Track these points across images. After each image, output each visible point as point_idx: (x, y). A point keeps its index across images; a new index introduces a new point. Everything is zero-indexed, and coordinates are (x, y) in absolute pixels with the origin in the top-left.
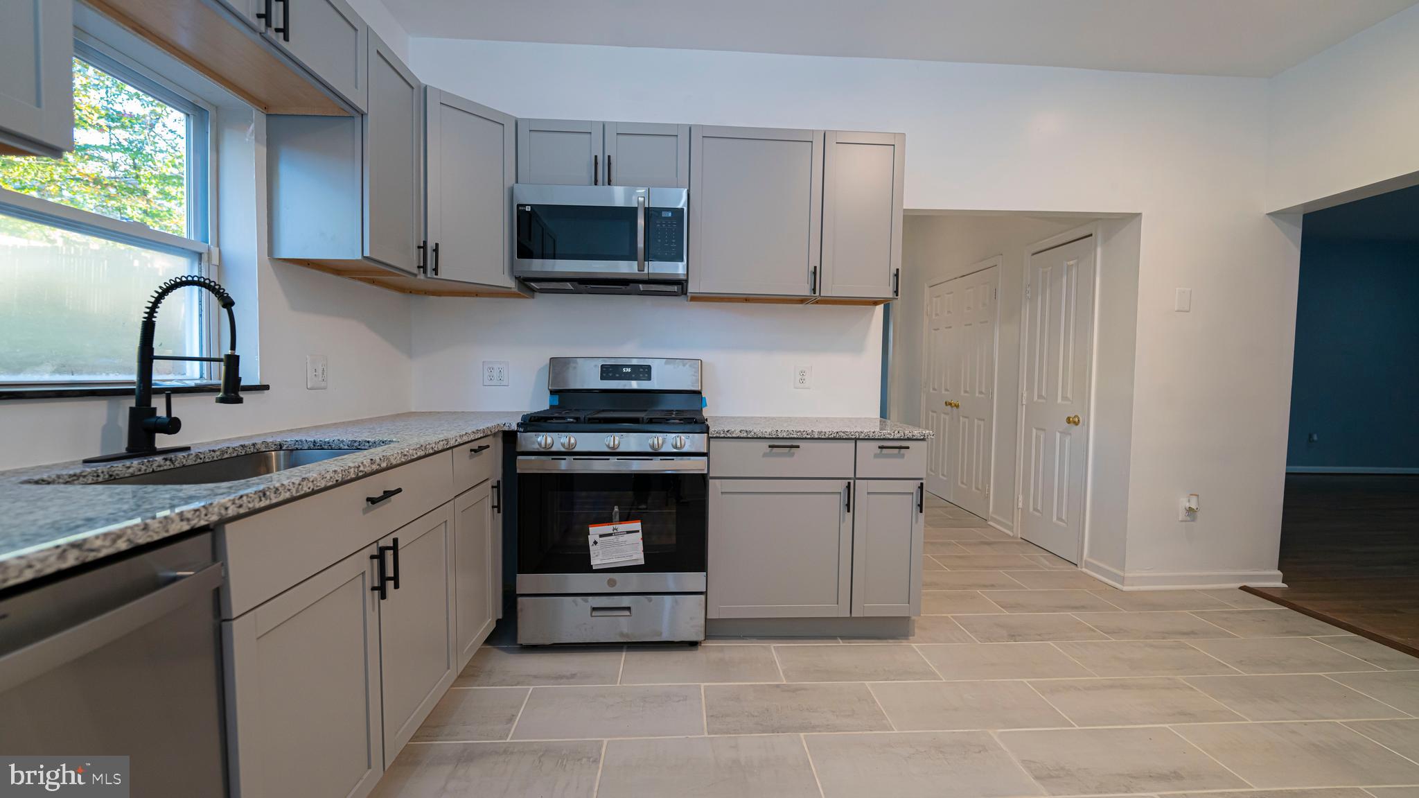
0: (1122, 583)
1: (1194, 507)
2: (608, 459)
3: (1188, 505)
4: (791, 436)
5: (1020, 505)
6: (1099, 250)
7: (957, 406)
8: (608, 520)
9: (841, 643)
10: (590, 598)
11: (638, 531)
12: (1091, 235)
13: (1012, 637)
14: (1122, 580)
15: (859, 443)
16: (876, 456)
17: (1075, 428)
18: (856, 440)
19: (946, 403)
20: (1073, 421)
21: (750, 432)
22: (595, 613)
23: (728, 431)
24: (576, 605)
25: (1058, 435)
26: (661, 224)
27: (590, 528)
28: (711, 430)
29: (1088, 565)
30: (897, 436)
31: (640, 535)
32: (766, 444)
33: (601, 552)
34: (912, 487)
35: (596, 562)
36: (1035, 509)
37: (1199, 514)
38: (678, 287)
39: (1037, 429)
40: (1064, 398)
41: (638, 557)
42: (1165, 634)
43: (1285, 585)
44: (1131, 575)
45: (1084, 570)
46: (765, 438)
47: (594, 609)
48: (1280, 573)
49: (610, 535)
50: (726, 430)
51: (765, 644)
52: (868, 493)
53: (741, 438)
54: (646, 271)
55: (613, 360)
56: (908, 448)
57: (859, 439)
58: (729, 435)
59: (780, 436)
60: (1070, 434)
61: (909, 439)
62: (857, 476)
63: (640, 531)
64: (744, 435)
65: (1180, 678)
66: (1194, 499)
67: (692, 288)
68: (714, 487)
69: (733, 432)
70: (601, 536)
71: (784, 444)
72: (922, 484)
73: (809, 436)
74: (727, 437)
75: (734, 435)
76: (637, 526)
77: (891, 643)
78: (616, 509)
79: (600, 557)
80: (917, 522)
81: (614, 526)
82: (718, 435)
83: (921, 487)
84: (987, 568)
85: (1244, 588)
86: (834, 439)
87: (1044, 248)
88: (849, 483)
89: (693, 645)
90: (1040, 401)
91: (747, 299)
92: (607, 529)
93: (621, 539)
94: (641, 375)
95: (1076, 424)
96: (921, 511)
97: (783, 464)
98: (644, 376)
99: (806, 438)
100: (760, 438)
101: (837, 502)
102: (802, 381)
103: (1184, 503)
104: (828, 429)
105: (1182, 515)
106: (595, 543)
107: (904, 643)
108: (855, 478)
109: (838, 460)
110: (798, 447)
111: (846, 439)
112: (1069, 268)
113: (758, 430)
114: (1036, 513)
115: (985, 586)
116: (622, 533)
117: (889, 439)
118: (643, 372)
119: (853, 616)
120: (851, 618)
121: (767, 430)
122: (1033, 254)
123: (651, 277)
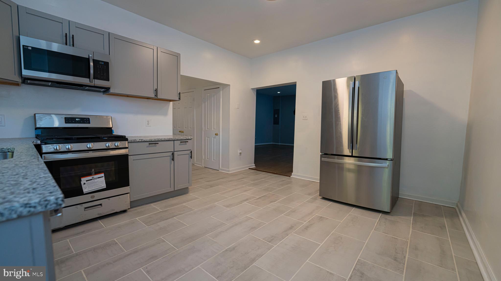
0: (229, 172)
1: (241, 152)
2: (89, 152)
3: (240, 152)
4: (156, 140)
5: (204, 158)
6: (221, 92)
7: (183, 132)
8: (90, 174)
9: (171, 199)
10: (83, 205)
11: (103, 177)
12: (219, 88)
13: (211, 187)
14: (229, 171)
15: (175, 141)
16: (180, 145)
17: (217, 136)
18: (174, 140)
19: (179, 131)
20: (216, 135)
21: (143, 140)
22: (86, 210)
23: (135, 140)
24: (77, 208)
25: (213, 138)
26: (99, 66)
27: (82, 179)
28: (129, 139)
29: (221, 170)
30: (185, 139)
31: (104, 178)
32: (147, 144)
33: (87, 187)
34: (189, 152)
35: (85, 190)
36: (208, 158)
37: (242, 154)
38: (106, 90)
39: (207, 137)
40: (214, 129)
41: (104, 185)
42: (239, 179)
43: (255, 167)
44: (230, 169)
45: (220, 171)
46: (147, 141)
47: (86, 208)
48: (254, 164)
49: (91, 180)
50: (134, 139)
51: (149, 205)
52: (178, 155)
53: (139, 142)
54: (93, 83)
55: (71, 115)
56: (188, 142)
57: (175, 140)
58: (135, 141)
59: (152, 140)
60: (216, 138)
61: (188, 139)
62: (175, 151)
63: (104, 177)
64: (141, 141)
65: (244, 186)
66: (241, 151)
67: (112, 91)
68: (130, 158)
69: (137, 140)
70: (87, 181)
71: (153, 143)
72: (191, 151)
73: (161, 140)
74: (135, 142)
75: (137, 141)
76: (103, 175)
77: (184, 195)
78: (93, 170)
79: (87, 188)
80: (190, 161)
81: (93, 176)
82: (131, 141)
83: (191, 152)
84: (199, 175)
85: (249, 169)
86: (168, 140)
87: (207, 89)
88: (173, 153)
89: (125, 211)
90: (208, 130)
91: (128, 96)
92: (90, 178)
93: (96, 180)
94: (85, 122)
95: (217, 135)
96: (191, 158)
97: (153, 149)
98: (87, 122)
99: (160, 141)
100: (146, 141)
101: (169, 159)
102: (148, 124)
103: (239, 152)
104: (166, 138)
105: (239, 154)
106: (84, 184)
107: (188, 194)
108: (174, 151)
109: (169, 147)
110: (158, 143)
111: (171, 140)
112: (214, 95)
113: (145, 139)
114: (208, 159)
115: (201, 179)
116: (96, 178)
117: (183, 140)
118: (86, 120)
119: (175, 190)
120: (174, 191)
121: (148, 139)
122: (204, 90)
123: (95, 85)
